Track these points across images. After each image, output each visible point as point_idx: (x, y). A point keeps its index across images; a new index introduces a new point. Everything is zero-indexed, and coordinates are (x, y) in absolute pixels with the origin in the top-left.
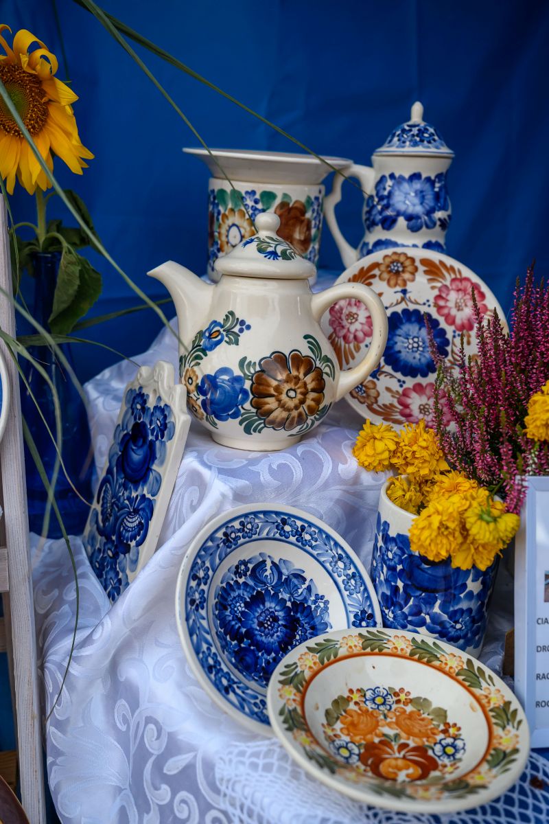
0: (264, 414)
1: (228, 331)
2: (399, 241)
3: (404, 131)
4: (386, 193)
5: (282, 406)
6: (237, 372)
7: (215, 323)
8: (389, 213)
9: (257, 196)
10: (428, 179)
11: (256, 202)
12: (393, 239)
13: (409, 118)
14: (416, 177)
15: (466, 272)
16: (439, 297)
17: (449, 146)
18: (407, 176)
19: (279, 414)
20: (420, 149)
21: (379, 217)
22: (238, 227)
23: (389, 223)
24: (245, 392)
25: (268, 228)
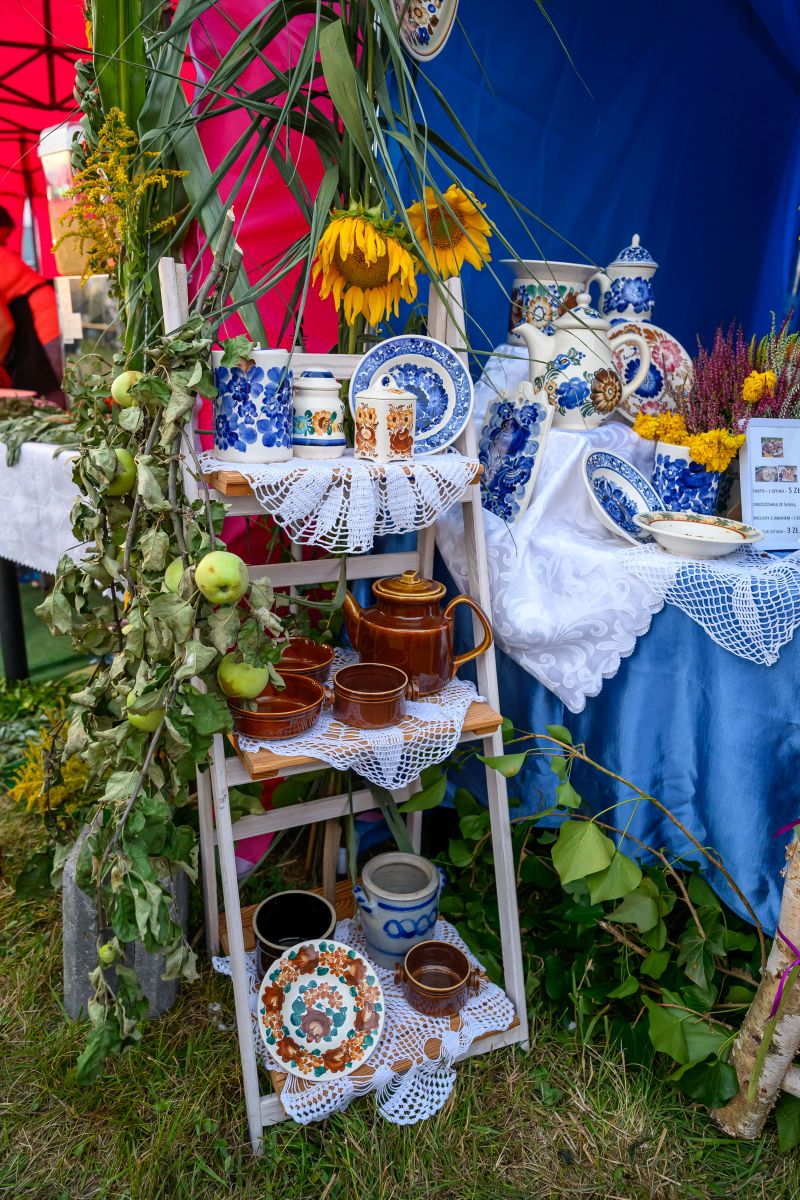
0: (596, 403)
1: (572, 358)
2: (628, 319)
3: (630, 251)
4: (620, 290)
5: (606, 398)
6: (583, 379)
7: (562, 356)
8: (622, 302)
9: (556, 289)
10: (645, 281)
11: (555, 292)
12: (624, 318)
13: (630, 244)
14: (639, 279)
15: (669, 337)
16: (654, 352)
17: (655, 260)
18: (633, 279)
19: (603, 404)
20: (642, 262)
21: (616, 305)
22: (542, 308)
23: (622, 308)
24: (588, 391)
25: (585, 302)
